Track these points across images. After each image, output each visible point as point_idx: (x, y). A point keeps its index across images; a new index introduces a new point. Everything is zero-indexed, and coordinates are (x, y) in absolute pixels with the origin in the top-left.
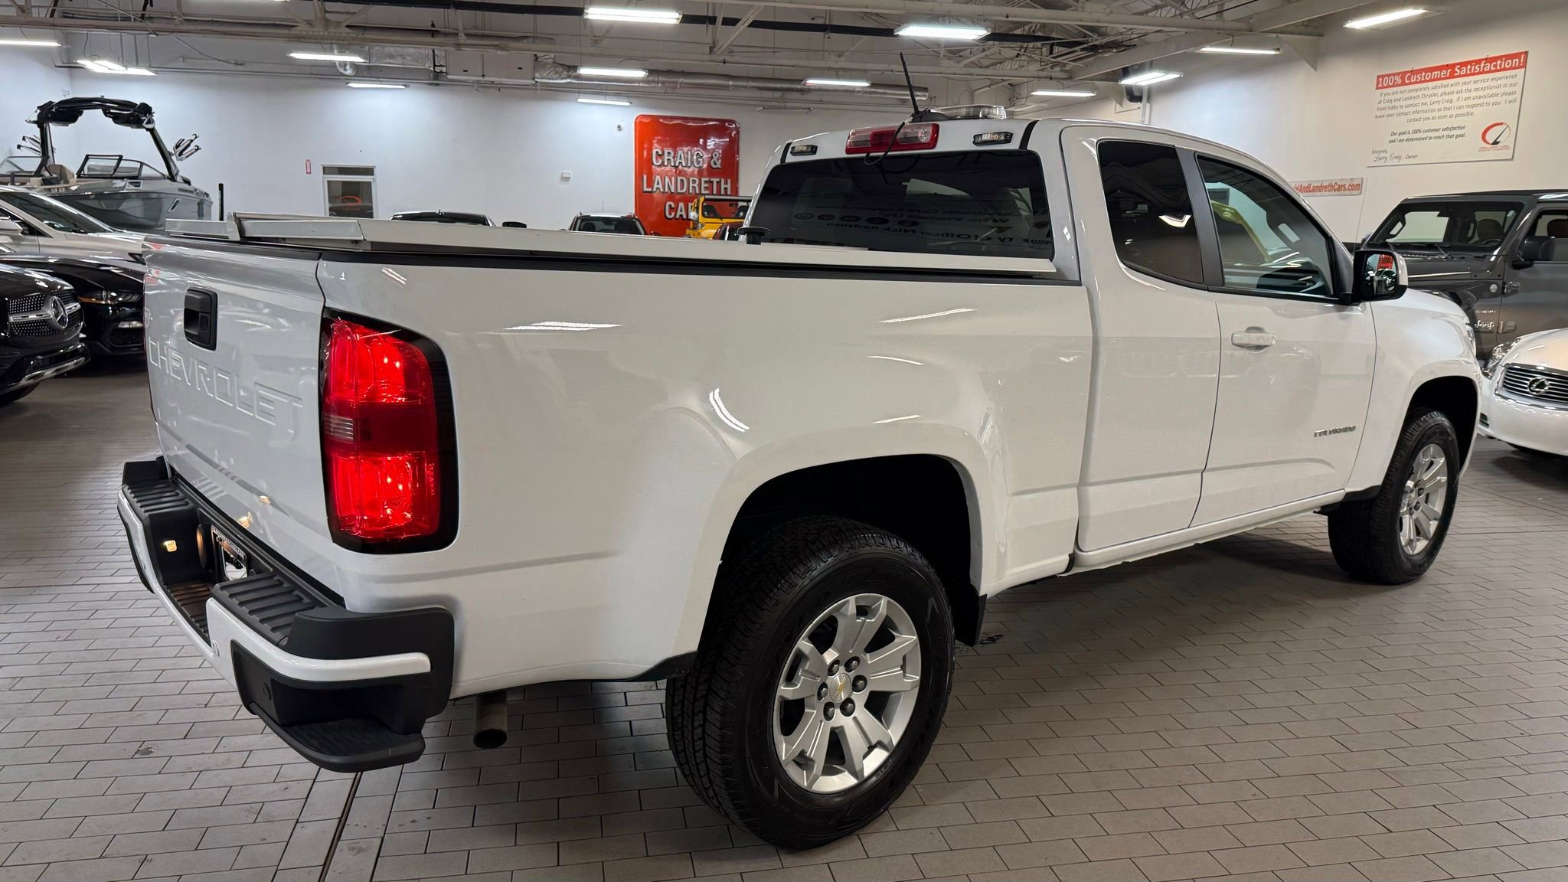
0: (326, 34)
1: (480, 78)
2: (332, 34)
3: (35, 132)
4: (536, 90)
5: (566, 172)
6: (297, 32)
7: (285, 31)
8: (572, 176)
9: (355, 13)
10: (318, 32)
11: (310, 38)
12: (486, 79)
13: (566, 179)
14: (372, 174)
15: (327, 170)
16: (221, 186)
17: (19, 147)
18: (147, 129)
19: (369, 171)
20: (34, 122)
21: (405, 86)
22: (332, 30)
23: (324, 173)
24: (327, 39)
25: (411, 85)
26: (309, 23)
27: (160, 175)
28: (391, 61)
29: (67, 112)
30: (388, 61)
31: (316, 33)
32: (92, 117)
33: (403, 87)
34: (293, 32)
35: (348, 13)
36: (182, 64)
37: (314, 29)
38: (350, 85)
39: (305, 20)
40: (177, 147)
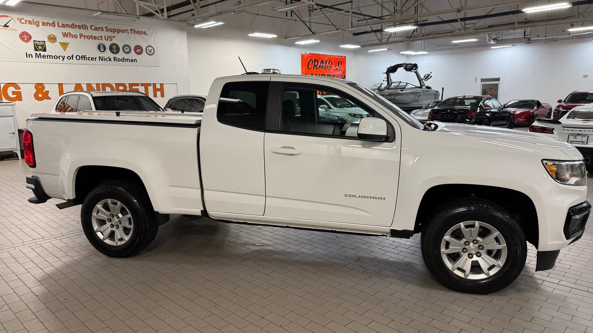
0: (465, 32)
1: (545, 38)
2: (467, 32)
3: (386, 75)
4: (573, 39)
5: (586, 73)
6: (455, 34)
7: (451, 34)
8: (589, 75)
9: (475, 23)
10: (462, 32)
11: (459, 35)
12: (547, 38)
13: (586, 76)
14: (499, 81)
15: (482, 80)
16: (443, 88)
17: (384, 81)
18: (414, 72)
19: (498, 79)
20: (385, 73)
21: (512, 45)
22: (467, 31)
23: (481, 82)
24: (465, 34)
25: (517, 45)
26: (459, 30)
27: (415, 87)
28: (510, 36)
29: (393, 69)
30: (509, 36)
31: (461, 33)
32: (401, 70)
33: (512, 46)
34: (454, 33)
35: (473, 23)
36: (439, 48)
37: (461, 31)
38: (491, 48)
39: (458, 29)
40: (425, 77)
